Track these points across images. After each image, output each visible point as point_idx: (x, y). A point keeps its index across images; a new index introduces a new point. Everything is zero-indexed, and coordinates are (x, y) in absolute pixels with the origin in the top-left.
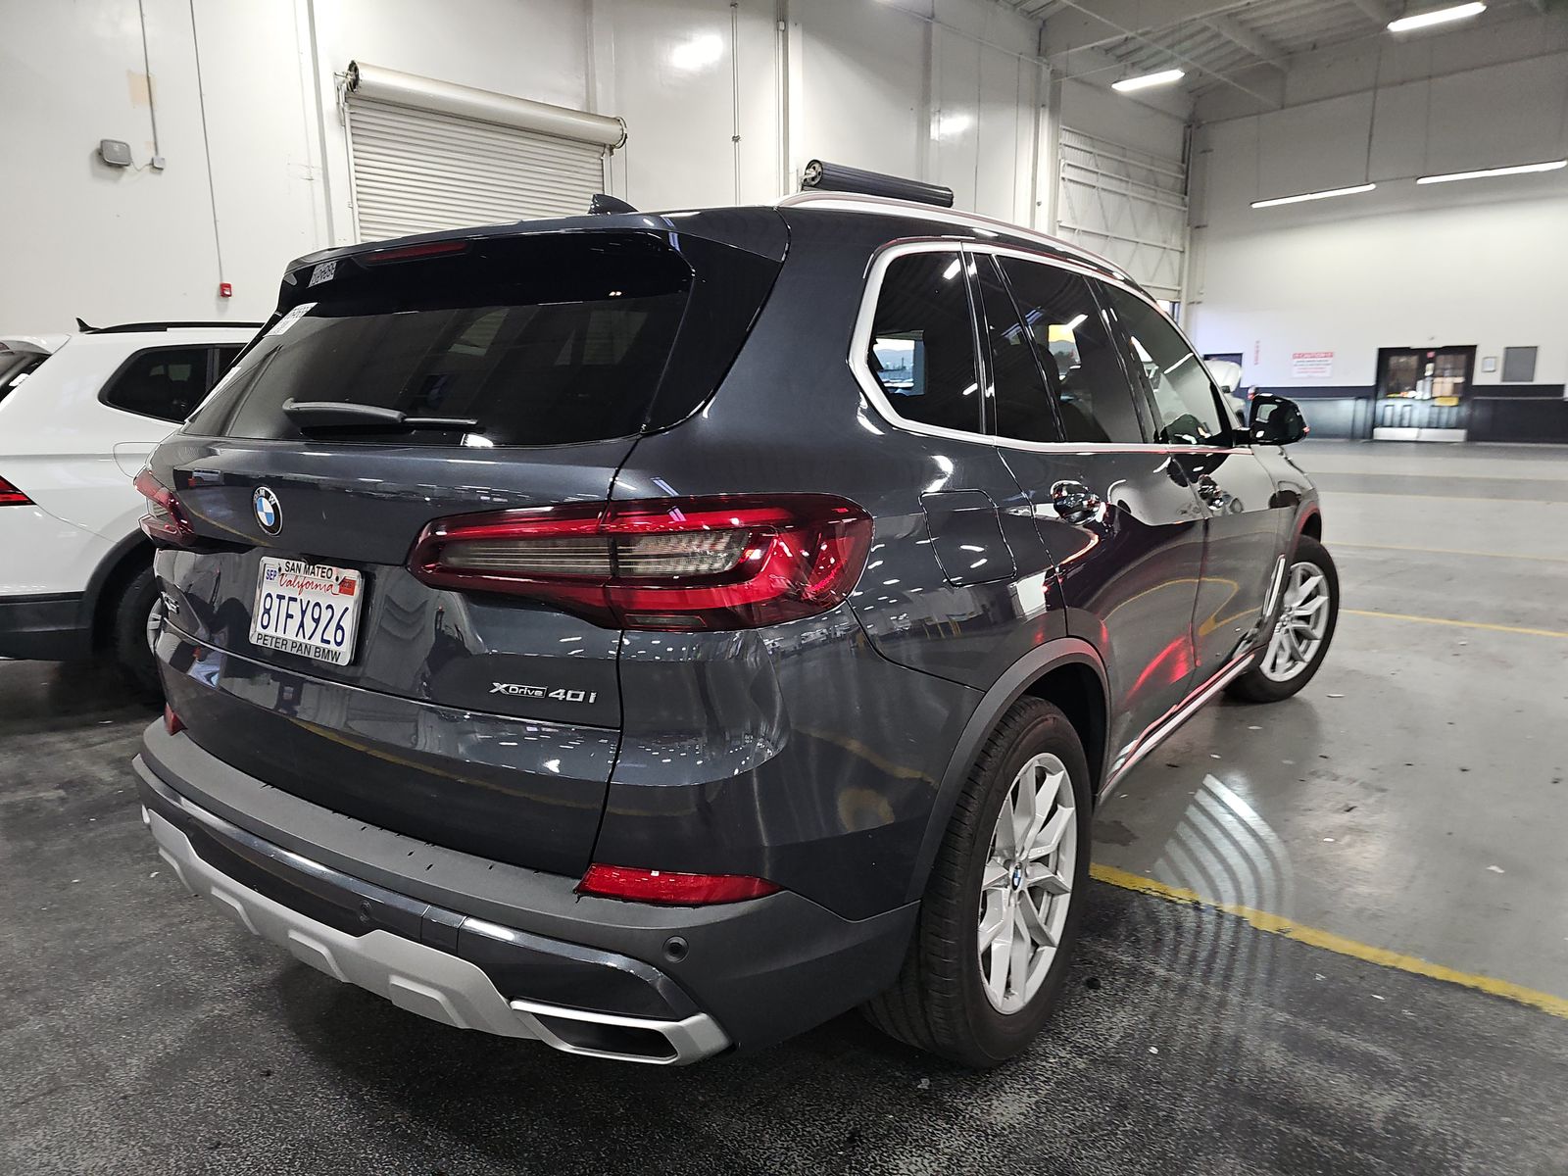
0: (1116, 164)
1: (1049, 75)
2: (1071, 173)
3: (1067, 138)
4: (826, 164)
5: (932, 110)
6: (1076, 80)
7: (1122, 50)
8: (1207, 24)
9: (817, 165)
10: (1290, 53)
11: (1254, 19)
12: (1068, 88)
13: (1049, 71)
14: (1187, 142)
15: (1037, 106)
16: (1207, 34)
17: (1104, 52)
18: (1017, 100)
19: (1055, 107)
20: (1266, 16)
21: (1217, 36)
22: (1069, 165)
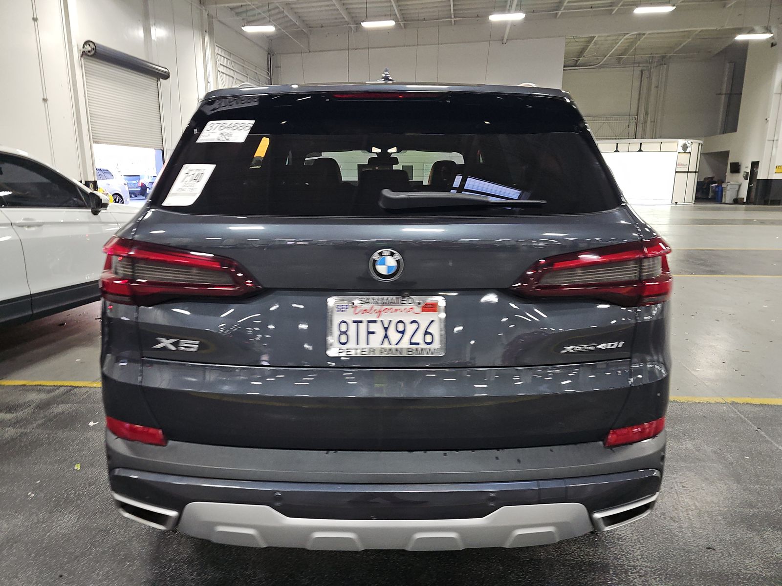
0: (241, 67)
1: (206, 16)
2: (221, 69)
3: (218, 50)
4: (97, 44)
5: (151, 23)
6: (219, 21)
7: (240, 10)
8: (279, 6)
9: (91, 44)
10: (310, 27)
11: (297, 8)
12: (216, 25)
13: (206, 14)
14: (269, 61)
15: (203, 32)
16: (277, 11)
17: (230, 9)
18: (193, 27)
19: (211, 34)
20: (302, 8)
21: (283, 12)
22: (221, 64)
